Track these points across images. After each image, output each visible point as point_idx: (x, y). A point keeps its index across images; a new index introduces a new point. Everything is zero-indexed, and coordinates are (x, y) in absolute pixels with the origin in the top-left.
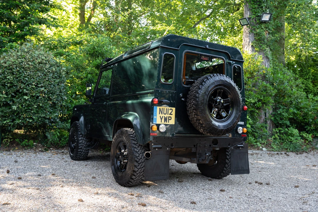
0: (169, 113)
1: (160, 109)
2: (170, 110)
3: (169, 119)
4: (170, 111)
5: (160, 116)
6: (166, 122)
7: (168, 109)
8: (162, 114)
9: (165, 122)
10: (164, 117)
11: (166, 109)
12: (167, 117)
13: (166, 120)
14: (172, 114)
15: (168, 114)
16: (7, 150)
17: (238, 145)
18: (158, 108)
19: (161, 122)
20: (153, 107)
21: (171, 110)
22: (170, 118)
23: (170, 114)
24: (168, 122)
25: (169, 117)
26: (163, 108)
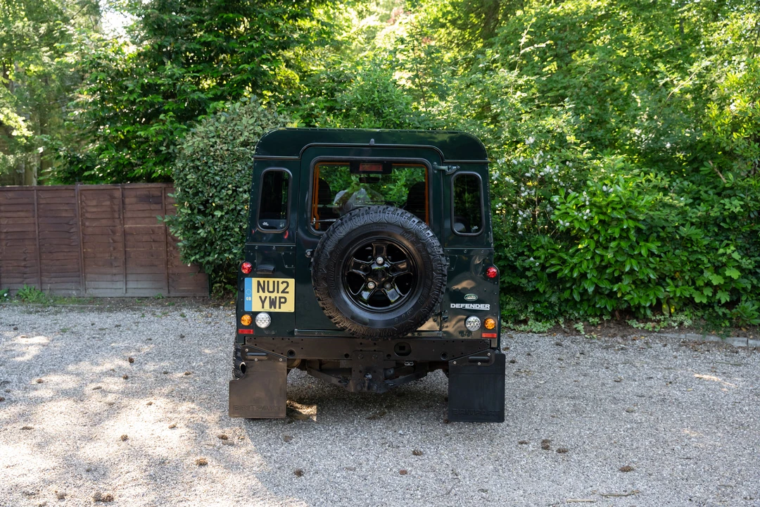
0: (281, 290)
1: (259, 282)
2: (282, 283)
3: (280, 303)
4: (282, 287)
5: (260, 297)
6: (275, 308)
7: (278, 282)
8: (264, 292)
9: (271, 308)
10: (268, 299)
11: (274, 282)
12: (276, 297)
13: (273, 303)
14: (288, 292)
15: (278, 292)
16: (214, 306)
17: (470, 358)
18: (255, 281)
19: (263, 307)
20: (244, 280)
21: (285, 285)
22: (283, 300)
23: (283, 292)
24: (280, 308)
25: (280, 298)
26: (266, 280)
